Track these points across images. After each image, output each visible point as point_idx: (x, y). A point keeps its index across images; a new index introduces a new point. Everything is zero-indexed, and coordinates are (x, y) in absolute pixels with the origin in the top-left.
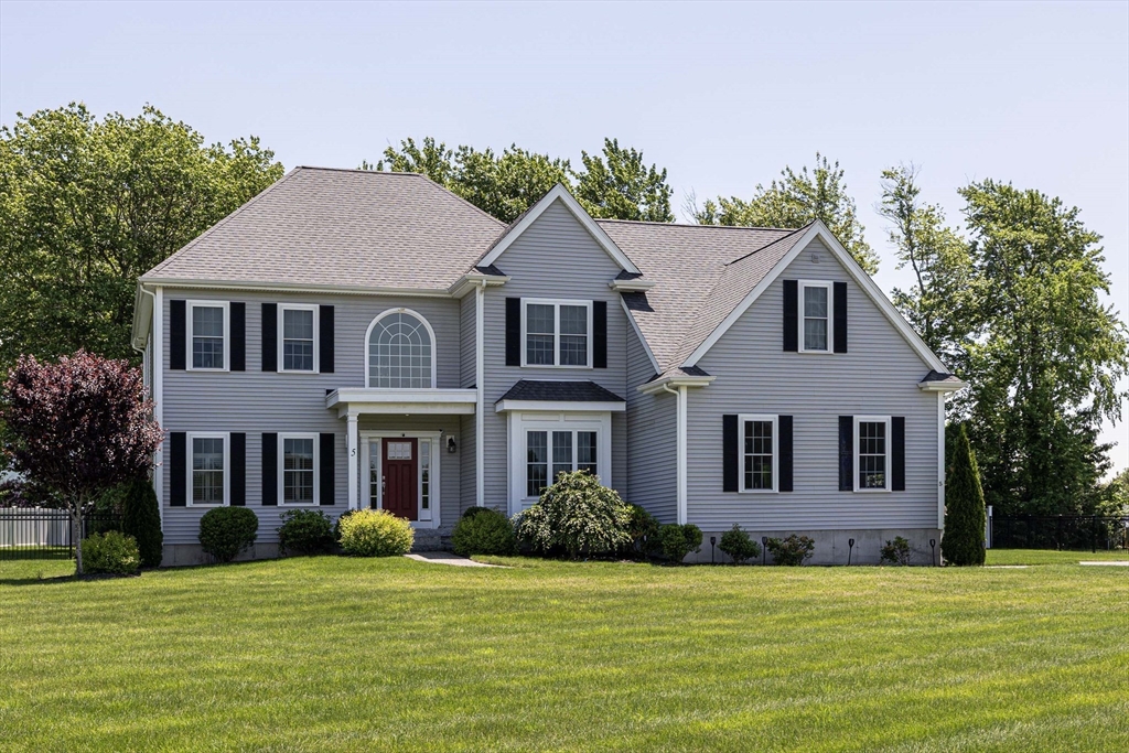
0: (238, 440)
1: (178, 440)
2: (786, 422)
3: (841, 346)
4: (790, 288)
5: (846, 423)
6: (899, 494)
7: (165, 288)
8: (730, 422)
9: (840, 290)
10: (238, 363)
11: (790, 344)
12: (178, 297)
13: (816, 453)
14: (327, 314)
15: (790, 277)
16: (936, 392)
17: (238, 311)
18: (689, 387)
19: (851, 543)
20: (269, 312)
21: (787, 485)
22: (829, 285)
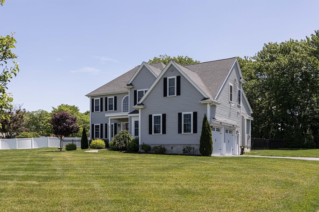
0: (102, 125)
1: (93, 125)
2: (164, 116)
3: (179, 93)
4: (165, 80)
5: (180, 115)
6: (195, 134)
7: (91, 97)
8: (150, 116)
9: (179, 78)
10: (102, 110)
11: (165, 95)
12: (93, 98)
13: (172, 123)
14: (116, 98)
15: (165, 77)
16: (207, 104)
17: (102, 99)
18: (141, 109)
19: (172, 148)
20: (106, 98)
21: (164, 132)
22: (175, 77)
